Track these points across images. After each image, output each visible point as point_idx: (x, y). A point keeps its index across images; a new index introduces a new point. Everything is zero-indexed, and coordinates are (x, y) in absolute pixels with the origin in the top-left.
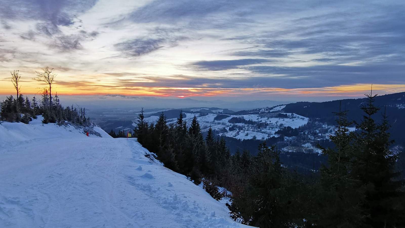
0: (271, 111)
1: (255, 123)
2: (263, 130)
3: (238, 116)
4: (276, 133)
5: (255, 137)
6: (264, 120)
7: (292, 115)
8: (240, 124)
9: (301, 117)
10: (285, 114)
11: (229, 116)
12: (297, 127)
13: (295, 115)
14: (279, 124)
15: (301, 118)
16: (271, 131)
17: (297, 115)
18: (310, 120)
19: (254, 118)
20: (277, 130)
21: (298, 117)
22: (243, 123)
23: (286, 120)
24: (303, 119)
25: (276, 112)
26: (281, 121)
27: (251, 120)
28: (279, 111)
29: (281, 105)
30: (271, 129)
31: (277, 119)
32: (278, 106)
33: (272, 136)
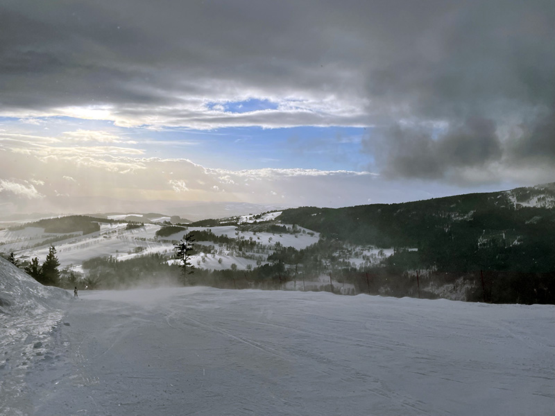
0: (258, 221)
1: (233, 240)
2: (247, 254)
3: (201, 229)
4: (270, 258)
5: (234, 266)
6: (247, 236)
7: (293, 227)
8: (207, 244)
9: (307, 231)
10: (282, 225)
11: (184, 229)
12: (304, 248)
13: (299, 228)
14: (273, 243)
15: (308, 233)
16: (261, 255)
17: (302, 229)
18: (323, 237)
19: (231, 233)
20: (271, 252)
21: (304, 232)
22: (210, 241)
23: (284, 235)
24: (312, 235)
25: (266, 222)
26: (276, 238)
27: (224, 236)
28: (271, 221)
29: (274, 211)
30: (260, 251)
31: (271, 235)
32: (268, 212)
33: (263, 264)
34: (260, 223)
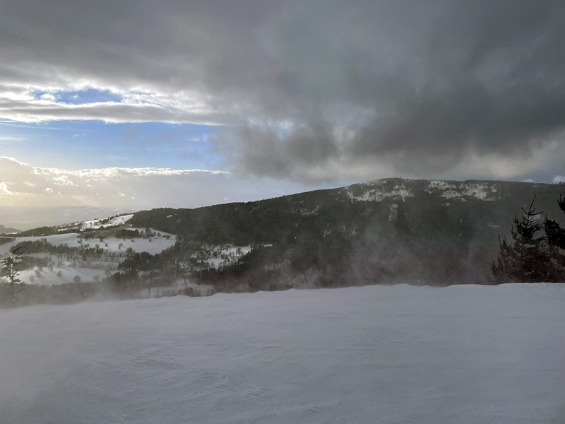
0: (105, 226)
1: (74, 249)
2: (94, 263)
3: (33, 239)
4: (120, 266)
5: (77, 278)
6: (93, 243)
7: (147, 230)
8: (41, 256)
9: (163, 234)
10: (134, 229)
11: (10, 240)
12: (159, 252)
13: (153, 231)
14: (124, 249)
15: (164, 236)
16: (110, 263)
17: (157, 232)
18: (180, 239)
19: (72, 241)
20: (122, 260)
21: (159, 235)
22: (46, 252)
23: (137, 240)
24: (168, 237)
25: (115, 227)
26: (127, 244)
27: (64, 245)
28: (120, 225)
29: (125, 215)
30: (109, 259)
31: (121, 241)
32: (117, 216)
33: (113, 273)
34: (108, 228)
